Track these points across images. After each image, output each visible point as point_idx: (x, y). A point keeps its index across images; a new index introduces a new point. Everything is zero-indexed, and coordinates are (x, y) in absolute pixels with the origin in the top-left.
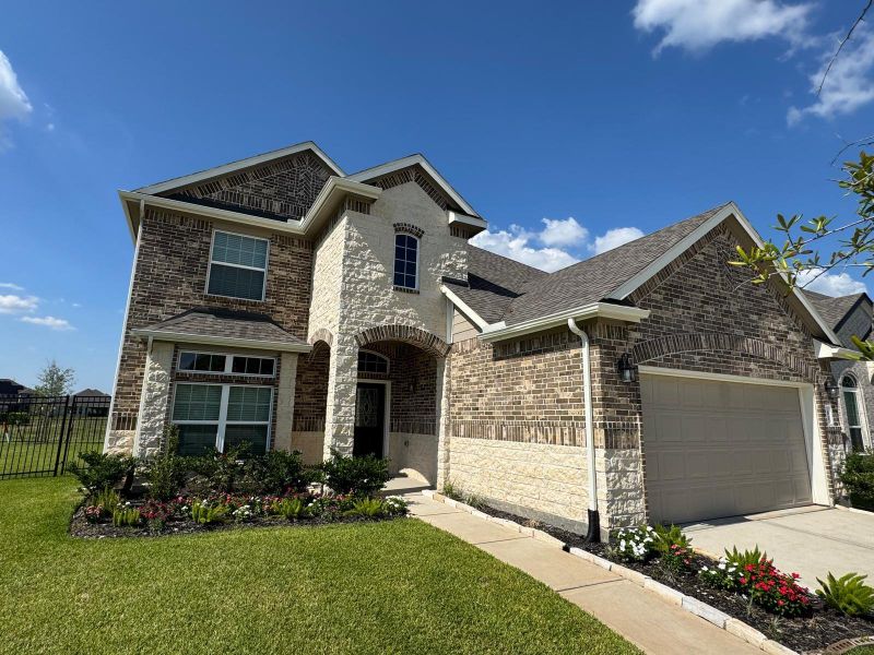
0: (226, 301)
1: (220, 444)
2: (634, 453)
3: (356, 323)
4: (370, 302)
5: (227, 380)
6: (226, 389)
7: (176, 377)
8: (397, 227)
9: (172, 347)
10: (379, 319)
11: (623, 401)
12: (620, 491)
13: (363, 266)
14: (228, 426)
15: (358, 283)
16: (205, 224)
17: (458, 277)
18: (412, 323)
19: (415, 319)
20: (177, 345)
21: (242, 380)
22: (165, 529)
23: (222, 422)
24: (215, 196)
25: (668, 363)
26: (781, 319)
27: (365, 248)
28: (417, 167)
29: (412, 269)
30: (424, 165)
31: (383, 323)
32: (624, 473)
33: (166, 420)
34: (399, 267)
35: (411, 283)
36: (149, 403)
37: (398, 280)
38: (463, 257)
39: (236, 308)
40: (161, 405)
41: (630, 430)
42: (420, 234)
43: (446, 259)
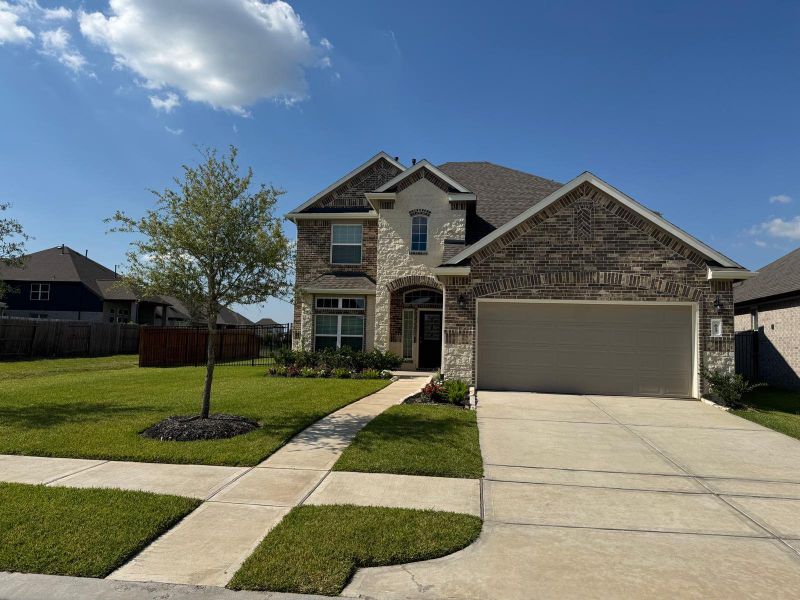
0: (340, 267)
1: (339, 345)
2: (467, 346)
3: (386, 277)
4: (395, 263)
5: (339, 312)
6: (340, 317)
7: (315, 311)
8: (412, 213)
9: (311, 297)
10: (400, 273)
11: (462, 319)
12: (454, 365)
13: (390, 242)
14: (342, 338)
15: (387, 254)
16: (327, 222)
17: (457, 238)
18: (423, 274)
19: (424, 271)
20: (314, 295)
21: (346, 312)
22: (293, 376)
23: (339, 336)
24: (331, 204)
25: (505, 295)
26: (656, 252)
27: (391, 231)
28: (424, 168)
29: (424, 238)
30: (428, 167)
31: (404, 275)
32: (459, 356)
33: (313, 334)
34: (415, 238)
35: (423, 247)
36: (304, 326)
37: (414, 247)
38: (461, 223)
39: (346, 270)
40: (309, 327)
41: (465, 334)
42: (428, 213)
43: (447, 227)
